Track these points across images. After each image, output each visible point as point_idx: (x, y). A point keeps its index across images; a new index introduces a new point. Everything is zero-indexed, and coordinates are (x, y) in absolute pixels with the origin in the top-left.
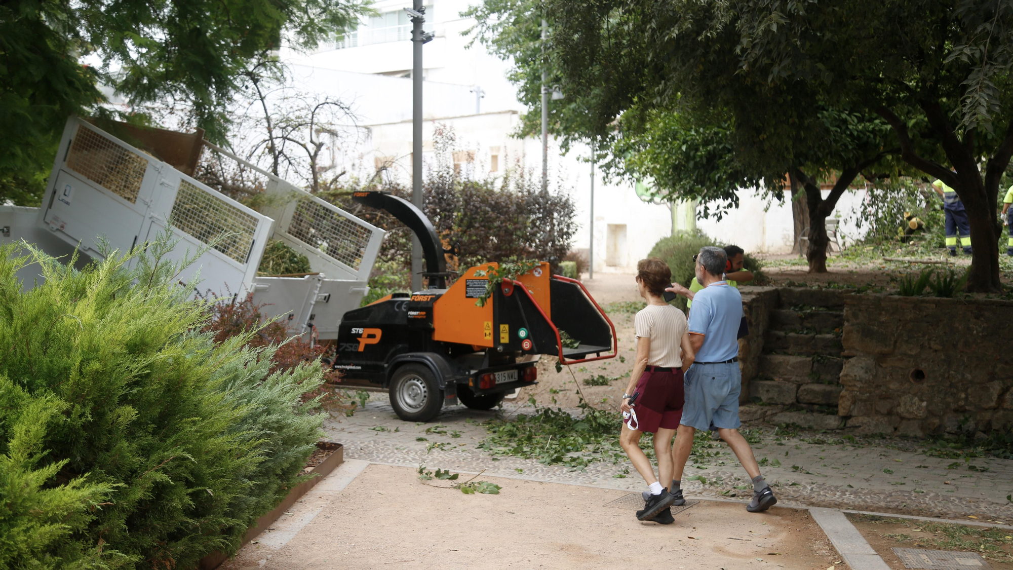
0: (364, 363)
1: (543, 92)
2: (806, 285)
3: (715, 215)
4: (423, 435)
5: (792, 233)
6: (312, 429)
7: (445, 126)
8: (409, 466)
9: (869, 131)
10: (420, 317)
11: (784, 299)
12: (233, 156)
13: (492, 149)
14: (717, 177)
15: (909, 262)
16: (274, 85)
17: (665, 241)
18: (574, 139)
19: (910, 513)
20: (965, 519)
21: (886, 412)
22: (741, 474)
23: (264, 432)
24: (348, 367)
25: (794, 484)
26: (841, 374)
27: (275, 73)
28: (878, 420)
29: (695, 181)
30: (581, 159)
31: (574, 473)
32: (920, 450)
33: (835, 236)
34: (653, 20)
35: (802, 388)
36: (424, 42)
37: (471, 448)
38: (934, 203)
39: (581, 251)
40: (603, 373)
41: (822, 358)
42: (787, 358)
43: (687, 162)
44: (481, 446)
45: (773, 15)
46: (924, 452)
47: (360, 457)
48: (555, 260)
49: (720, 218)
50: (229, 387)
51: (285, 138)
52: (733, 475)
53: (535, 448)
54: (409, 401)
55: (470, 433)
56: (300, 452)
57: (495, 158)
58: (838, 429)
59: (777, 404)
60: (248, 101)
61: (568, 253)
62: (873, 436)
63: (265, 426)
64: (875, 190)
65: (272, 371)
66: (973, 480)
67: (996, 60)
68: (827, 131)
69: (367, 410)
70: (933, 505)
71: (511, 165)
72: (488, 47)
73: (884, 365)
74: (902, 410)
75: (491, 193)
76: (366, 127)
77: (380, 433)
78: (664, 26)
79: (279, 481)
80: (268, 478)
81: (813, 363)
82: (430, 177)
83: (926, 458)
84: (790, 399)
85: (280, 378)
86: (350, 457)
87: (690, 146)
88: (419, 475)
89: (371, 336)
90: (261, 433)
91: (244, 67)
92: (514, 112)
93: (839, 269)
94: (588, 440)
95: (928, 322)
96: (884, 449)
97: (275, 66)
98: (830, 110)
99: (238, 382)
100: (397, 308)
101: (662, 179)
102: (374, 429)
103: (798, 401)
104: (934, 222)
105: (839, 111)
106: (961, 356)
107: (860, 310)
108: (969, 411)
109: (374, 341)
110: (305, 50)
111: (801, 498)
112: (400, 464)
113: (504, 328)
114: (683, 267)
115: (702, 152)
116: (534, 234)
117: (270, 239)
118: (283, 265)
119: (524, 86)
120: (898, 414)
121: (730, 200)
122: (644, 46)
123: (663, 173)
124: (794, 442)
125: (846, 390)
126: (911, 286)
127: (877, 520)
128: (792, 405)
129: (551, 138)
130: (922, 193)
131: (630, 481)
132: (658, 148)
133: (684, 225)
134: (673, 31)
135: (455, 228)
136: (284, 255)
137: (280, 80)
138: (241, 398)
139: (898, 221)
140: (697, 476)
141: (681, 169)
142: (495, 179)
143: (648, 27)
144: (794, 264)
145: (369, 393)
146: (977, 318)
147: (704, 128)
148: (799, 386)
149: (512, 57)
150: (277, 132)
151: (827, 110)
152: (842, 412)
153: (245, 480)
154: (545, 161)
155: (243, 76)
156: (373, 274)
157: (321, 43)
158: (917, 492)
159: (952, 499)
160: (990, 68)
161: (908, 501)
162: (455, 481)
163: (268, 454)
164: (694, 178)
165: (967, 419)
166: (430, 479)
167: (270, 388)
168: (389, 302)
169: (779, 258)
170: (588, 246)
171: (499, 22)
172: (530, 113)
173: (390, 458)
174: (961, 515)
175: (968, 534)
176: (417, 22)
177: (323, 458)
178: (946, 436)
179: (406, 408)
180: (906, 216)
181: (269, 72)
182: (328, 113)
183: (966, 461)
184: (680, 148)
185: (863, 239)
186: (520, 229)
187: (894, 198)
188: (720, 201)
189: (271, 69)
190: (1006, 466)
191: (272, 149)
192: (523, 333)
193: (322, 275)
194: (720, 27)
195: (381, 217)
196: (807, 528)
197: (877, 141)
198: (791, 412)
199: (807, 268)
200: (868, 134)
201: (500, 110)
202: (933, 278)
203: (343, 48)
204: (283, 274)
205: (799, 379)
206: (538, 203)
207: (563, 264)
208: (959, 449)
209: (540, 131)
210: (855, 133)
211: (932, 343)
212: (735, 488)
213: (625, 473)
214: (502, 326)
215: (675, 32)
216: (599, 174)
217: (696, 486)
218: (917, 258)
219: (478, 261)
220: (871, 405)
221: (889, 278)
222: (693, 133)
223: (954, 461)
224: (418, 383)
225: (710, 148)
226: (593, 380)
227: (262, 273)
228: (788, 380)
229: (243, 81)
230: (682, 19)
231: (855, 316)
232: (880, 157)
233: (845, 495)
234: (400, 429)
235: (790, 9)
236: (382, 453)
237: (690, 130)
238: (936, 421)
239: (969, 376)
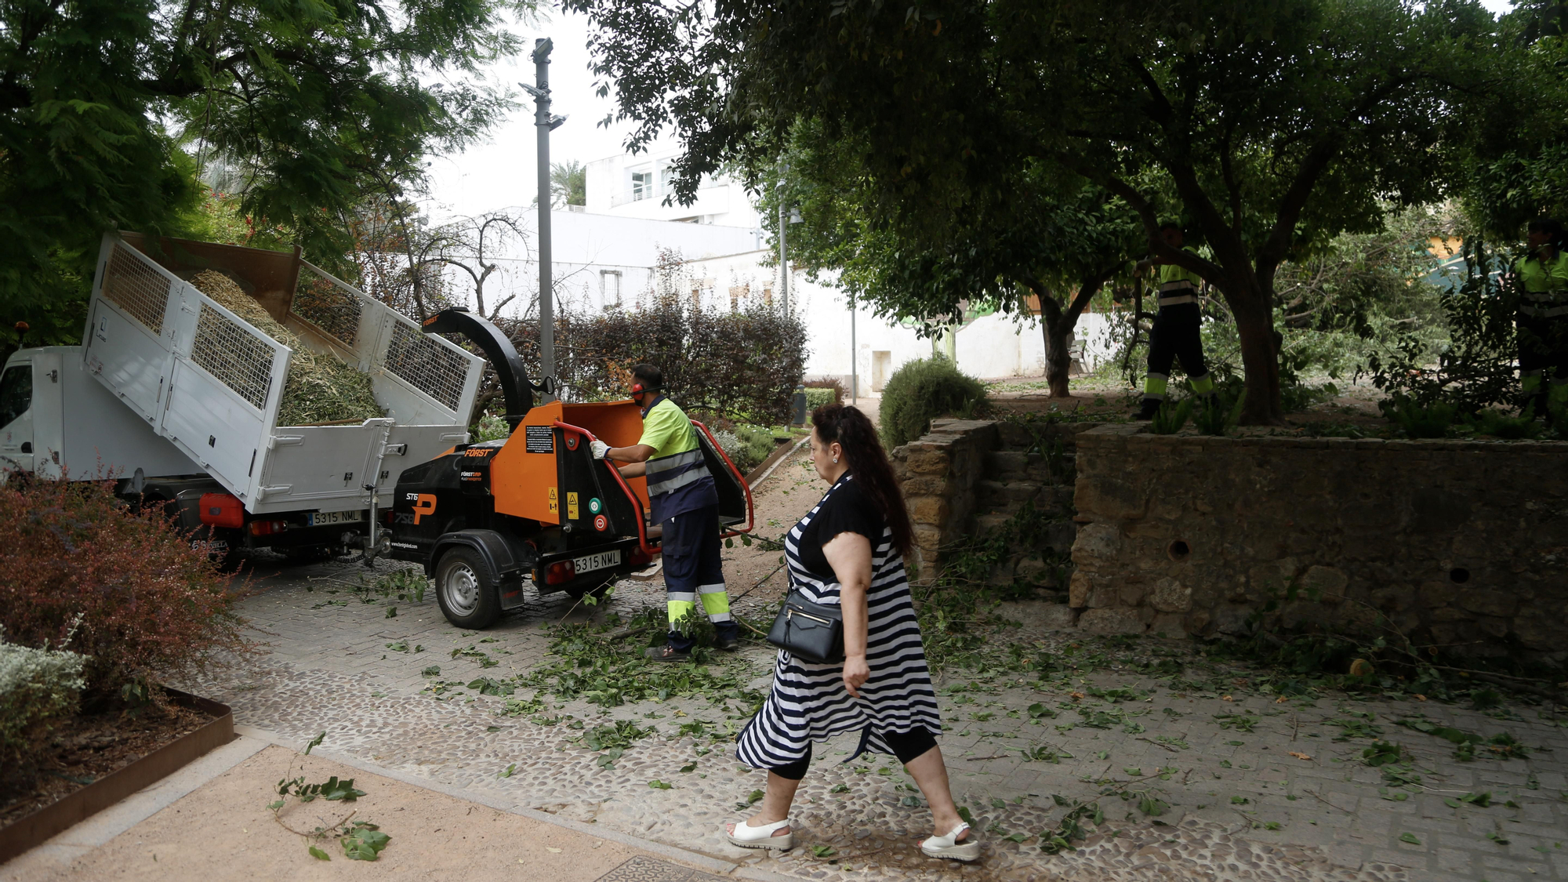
0: (420, 540)
2: (1044, 412)
10: (475, 479)
11: (1003, 436)
14: (934, 287)
21: (1135, 603)
24: (405, 546)
26: (1073, 548)
28: (1123, 614)
35: (1022, 564)
36: (554, 127)
43: (902, 271)
51: (445, 261)
54: (459, 599)
58: (1067, 627)
68: (1063, 232)
73: (1132, 535)
74: (1157, 600)
84: (1006, 580)
89: (426, 504)
93: (1086, 391)
95: (1192, 473)
100: (456, 466)
103: (1016, 583)
106: (1240, 521)
107: (1098, 456)
108: (1251, 601)
109: (430, 511)
113: (573, 497)
120: (1151, 605)
125: (1081, 571)
126: (1167, 418)
128: (1009, 590)
146: (1260, 465)
148: (1018, 562)
152: (1074, 602)
166: (311, 799)
168: (449, 456)
176: (542, 102)
178: (1219, 637)
179: (456, 610)
185: (1113, 360)
188: (940, 317)
199: (1048, 392)
205: (1017, 550)
211: (1199, 502)
214: (569, 494)
220: (1115, 592)
224: (469, 575)
231: (1092, 464)
238: (1205, 616)
239: (1250, 551)
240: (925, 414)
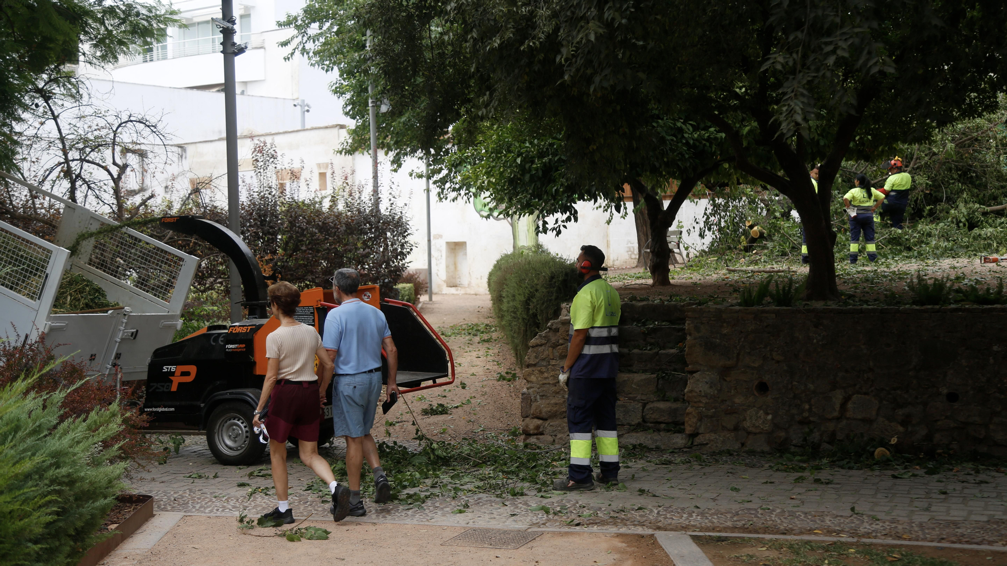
0: (178, 403)
1: (370, 105)
2: (648, 300)
3: (553, 229)
4: (245, 480)
5: (636, 245)
6: (110, 482)
7: (265, 143)
8: (229, 515)
9: (704, 140)
10: (239, 350)
11: (627, 314)
12: (24, 182)
13: (319, 165)
14: (554, 190)
15: (752, 271)
16: (68, 103)
17: (506, 257)
18: (406, 154)
19: (756, 532)
20: (810, 534)
21: (732, 427)
22: (586, 501)
23: (52, 488)
24: (160, 410)
25: (640, 509)
26: (686, 390)
27: (70, 89)
28: (724, 436)
29: (532, 195)
30: (414, 174)
31: (411, 511)
32: (767, 465)
33: (679, 248)
34: (474, 30)
35: (648, 407)
36: (236, 54)
37: (298, 491)
38: (775, 211)
39: (419, 272)
40: (443, 401)
41: (667, 374)
42: (631, 375)
43: (523, 175)
44: (309, 488)
45: (590, 24)
46: (771, 467)
47: (173, 509)
48: (390, 282)
49: (559, 233)
50: (9, 440)
51: (82, 160)
52: (577, 503)
53: (369, 487)
54: (229, 442)
55: (297, 475)
56: (96, 509)
57: (323, 175)
58: (685, 447)
59: (623, 425)
60: (39, 120)
61: (405, 274)
62: (721, 453)
63: (53, 481)
64: (717, 199)
65: (62, 419)
66: (818, 493)
67: (809, 68)
68: (663, 140)
69: (182, 456)
70: (779, 521)
71: (339, 182)
72: (309, 58)
73: (728, 379)
74: (748, 425)
75: (319, 213)
76: (180, 146)
77: (196, 480)
78: (486, 36)
79: (72, 543)
80: (59, 540)
81: (658, 379)
82: (250, 198)
83: (772, 473)
84: (636, 420)
85: (72, 427)
86: (162, 510)
87: (525, 158)
88: (240, 525)
89: (185, 374)
90: (49, 489)
91: (33, 84)
92: (342, 127)
93: (684, 281)
94: (426, 475)
95: (769, 333)
96: (731, 466)
97: (70, 83)
98: (665, 118)
99: (20, 434)
100: (214, 341)
101: (498, 194)
102: (190, 477)
103: (644, 421)
104: (775, 230)
105: (674, 120)
106: (803, 366)
107: (702, 323)
108: (814, 422)
109: (189, 379)
110: (103, 64)
111: (647, 523)
112: (219, 514)
114: (522, 285)
115: (537, 164)
116: (367, 256)
117: (66, 272)
118: (83, 301)
119: (351, 99)
120: (744, 429)
121: (568, 213)
122: (468, 56)
123: (499, 188)
124: (641, 464)
125: (692, 407)
126: (751, 296)
127: (723, 541)
128: (639, 425)
129: (381, 154)
130: (762, 201)
131: (470, 515)
132: (492, 162)
133: (526, 240)
134: (495, 41)
135: (280, 251)
136: (84, 289)
137: (76, 97)
138: (25, 451)
139: (741, 230)
140: (541, 506)
141: (517, 183)
142: (323, 198)
143: (469, 37)
144: (638, 278)
145: (184, 436)
146: (816, 326)
147: (538, 139)
148: (644, 405)
149: (336, 68)
150: (73, 154)
151: (662, 119)
152: (688, 429)
153: (29, 544)
154: (375, 177)
155: (31, 93)
156: (186, 306)
157: (121, 57)
158: (764, 509)
159: (797, 514)
160: (803, 76)
161: (755, 519)
162: (279, 528)
163: (58, 514)
164: (531, 191)
165: (811, 431)
166: (252, 527)
167: (60, 438)
168: (204, 335)
169: (623, 272)
170: (425, 266)
171: (319, 31)
172: (357, 127)
173: (208, 507)
174: (807, 530)
175: (812, 549)
176: (228, 33)
177: (129, 512)
178: (793, 449)
179: (225, 451)
180: (748, 224)
181: (62, 89)
182: (131, 132)
183: (811, 474)
184: (515, 160)
185: (707, 250)
186: (350, 251)
187: (735, 207)
188: (558, 215)
189: (64, 85)
190: (850, 477)
191: (68, 173)
193: (127, 309)
194: (542, 36)
195: (194, 242)
196: (653, 554)
197: (713, 150)
198: (637, 432)
199: (650, 281)
200: (704, 142)
201: (326, 125)
202: (772, 288)
203: (151, 60)
204: (82, 310)
205: (644, 398)
206: (369, 223)
207: (400, 286)
208: (804, 462)
209: (369, 146)
210: (691, 142)
211: (774, 354)
212: (580, 516)
213: (464, 507)
215: (496, 43)
216: (434, 190)
217: (539, 516)
218: (760, 267)
219: (307, 286)
220: (718, 421)
221: (731, 289)
222: (527, 145)
223: (800, 474)
224: (239, 423)
225: (545, 160)
226: (432, 409)
227: (58, 310)
228: (634, 399)
229: (32, 97)
230: (503, 28)
231: (697, 329)
232: (717, 165)
233: (692, 516)
234: (219, 474)
235: (607, 19)
236: (198, 503)
237: (524, 143)
238: (782, 434)
239: (811, 387)
240: (556, 299)
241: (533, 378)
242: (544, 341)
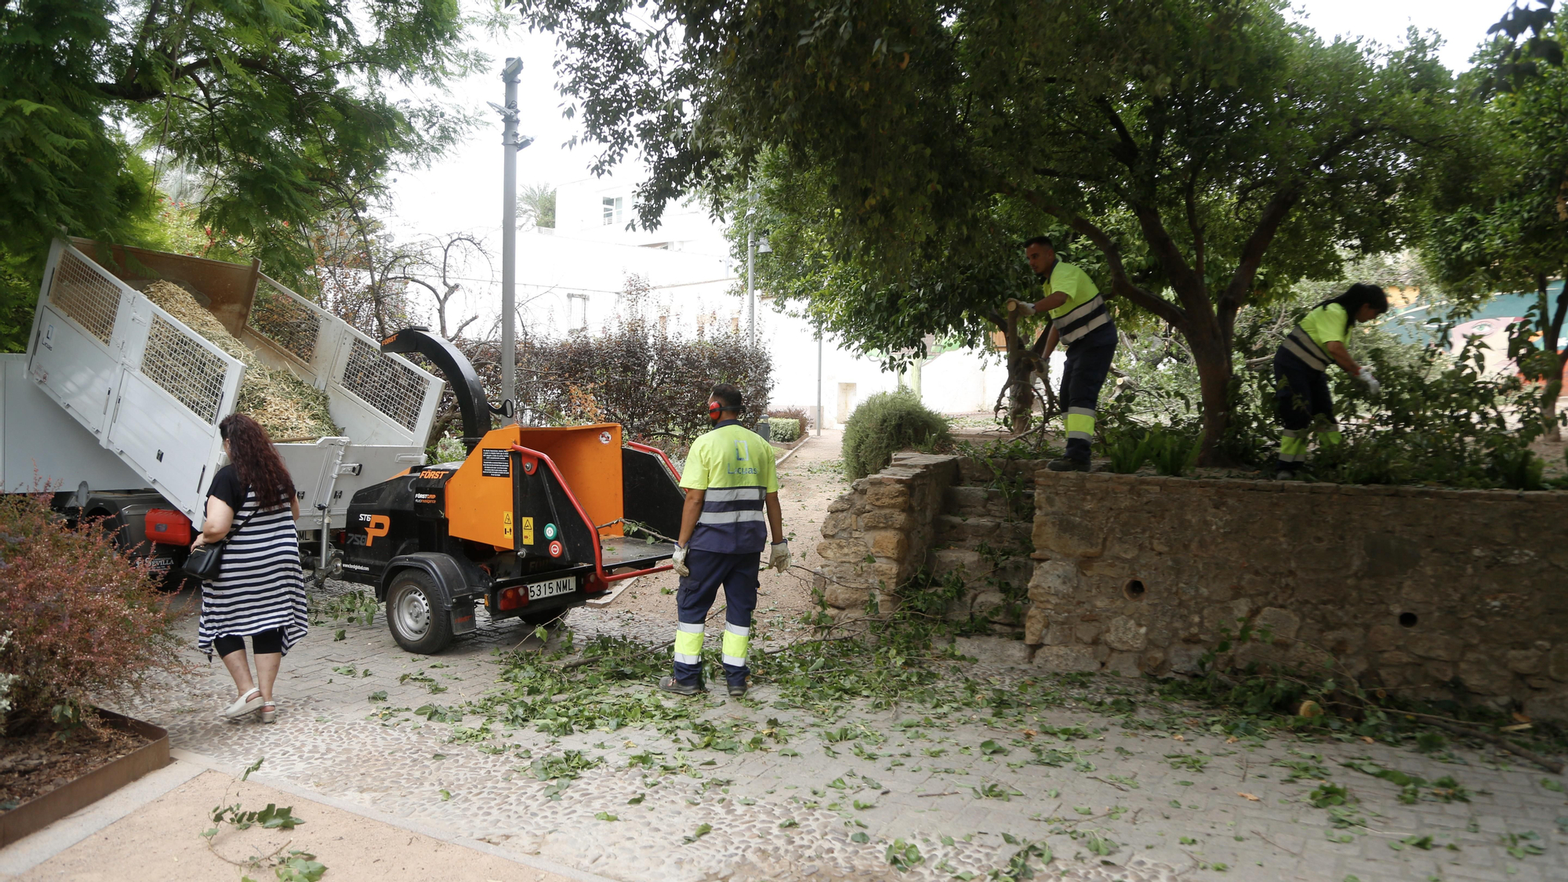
0: (372, 562)
10: (429, 502)
11: (964, 472)
21: (1090, 640)
24: (356, 568)
26: (1030, 585)
28: (1079, 651)
35: (979, 599)
36: (519, 149)
41: (1007, 556)
42: (962, 553)
54: (410, 623)
58: (1023, 663)
73: (1089, 573)
74: (1113, 638)
81: (996, 563)
84: (962, 616)
89: (379, 526)
95: (1149, 512)
100: (410, 487)
103: (972, 619)
106: (1195, 561)
107: (1057, 494)
108: (1205, 641)
109: (383, 533)
113: (528, 522)
120: (1106, 643)
125: (1037, 608)
128: (965, 623)
146: (1216, 507)
148: (974, 598)
152: (1030, 639)
168: (403, 478)
176: (510, 121)
179: (405, 633)
181: (376, 200)
189: (378, 196)
192: (550, 531)
205: (976, 585)
211: (1155, 542)
214: (525, 519)
220: (1070, 629)
224: (420, 598)
231: (1050, 502)
238: (1159, 655)
239: (1204, 591)
240: (886, 447)
241: (829, 553)
242: (846, 506)
